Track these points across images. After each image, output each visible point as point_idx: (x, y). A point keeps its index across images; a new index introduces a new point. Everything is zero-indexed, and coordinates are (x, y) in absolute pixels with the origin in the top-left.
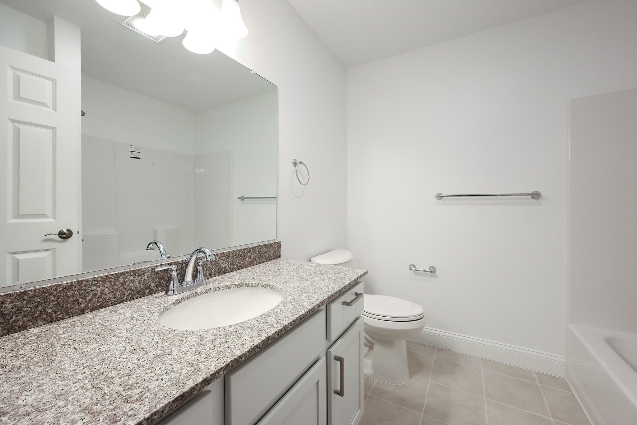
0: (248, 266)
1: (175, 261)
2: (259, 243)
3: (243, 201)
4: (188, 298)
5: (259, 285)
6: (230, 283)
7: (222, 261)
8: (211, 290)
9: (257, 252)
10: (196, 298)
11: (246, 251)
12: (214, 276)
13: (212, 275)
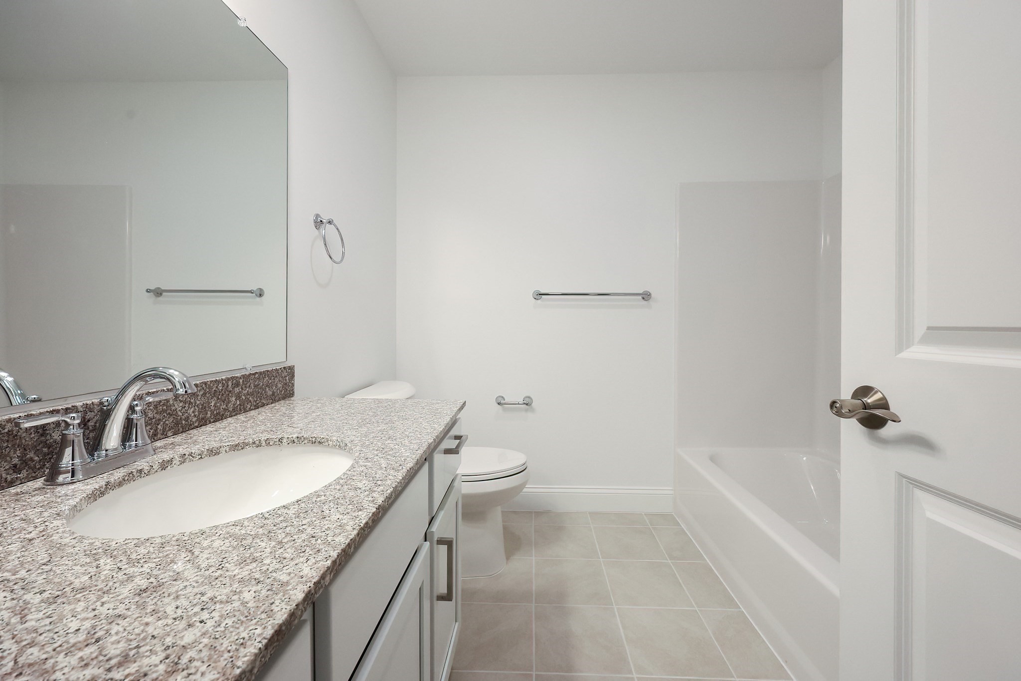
0: (234, 414)
1: (67, 406)
2: (254, 369)
3: (160, 299)
4: (120, 484)
5: (285, 440)
6: (216, 445)
7: (181, 405)
8: (174, 463)
9: (252, 385)
10: (140, 481)
11: (230, 383)
12: (162, 437)
13: (159, 436)
